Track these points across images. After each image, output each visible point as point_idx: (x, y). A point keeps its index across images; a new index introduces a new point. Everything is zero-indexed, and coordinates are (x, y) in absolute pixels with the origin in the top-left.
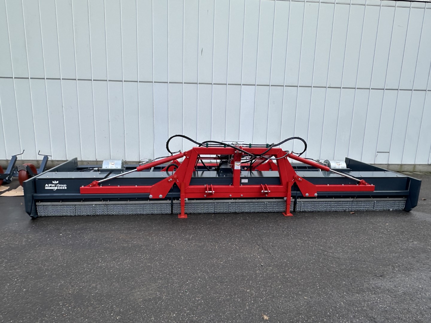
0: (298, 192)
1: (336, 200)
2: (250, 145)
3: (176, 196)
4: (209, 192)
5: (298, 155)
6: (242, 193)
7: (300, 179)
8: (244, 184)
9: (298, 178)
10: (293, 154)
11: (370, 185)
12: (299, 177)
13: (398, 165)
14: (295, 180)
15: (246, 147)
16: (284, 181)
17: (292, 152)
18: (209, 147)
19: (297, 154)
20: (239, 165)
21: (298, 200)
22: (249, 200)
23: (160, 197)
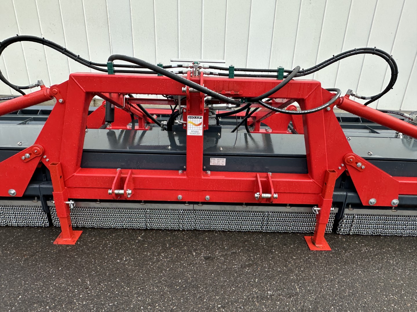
0: (349, 194)
2: (231, 69)
4: (116, 191)
5: (363, 102)
6: (209, 191)
7: (359, 164)
8: (216, 169)
9: (357, 163)
10: (351, 98)
12: (357, 159)
14: (347, 167)
15: (220, 74)
16: (317, 169)
17: (350, 93)
18: (117, 74)
19: (364, 98)
20: (200, 124)
21: (347, 211)
22: (228, 208)
23: (12, 195)
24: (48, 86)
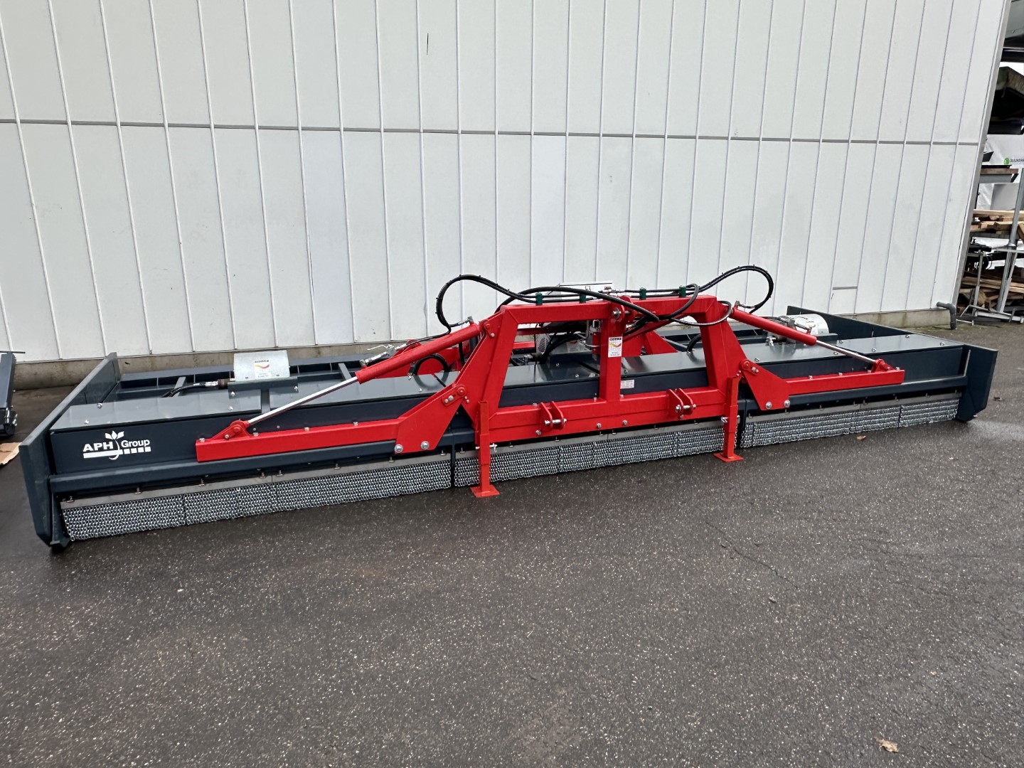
0: (748, 401)
1: (827, 410)
2: (643, 292)
3: (463, 441)
4: (554, 421)
5: (748, 311)
6: (626, 415)
7: (754, 369)
8: (626, 392)
9: (751, 368)
10: (740, 308)
11: (894, 371)
12: (751, 365)
13: (873, 314)
14: (745, 373)
15: (632, 297)
16: (721, 376)
17: (738, 304)
18: (545, 305)
19: (749, 307)
20: (620, 345)
21: (749, 420)
22: (640, 433)
23: (426, 448)
24: (477, 321)
